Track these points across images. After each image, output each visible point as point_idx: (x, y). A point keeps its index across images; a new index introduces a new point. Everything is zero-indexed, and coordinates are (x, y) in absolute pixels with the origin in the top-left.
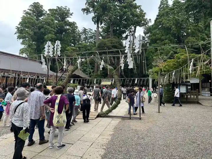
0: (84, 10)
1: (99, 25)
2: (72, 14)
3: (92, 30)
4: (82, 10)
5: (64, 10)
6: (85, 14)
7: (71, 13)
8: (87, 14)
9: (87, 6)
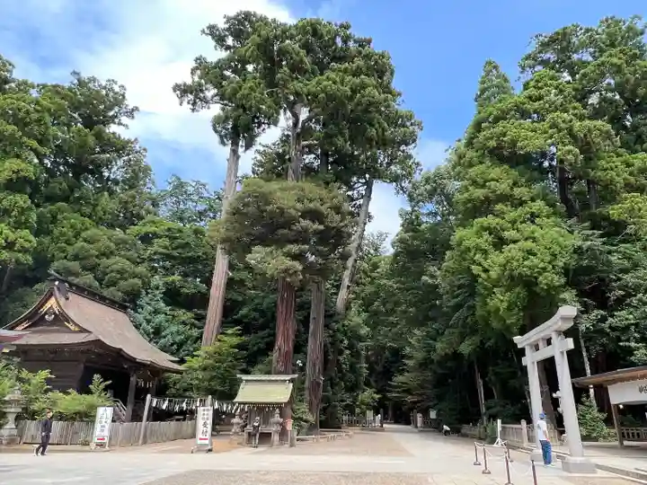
0: (183, 90)
1: (241, 150)
2: (135, 113)
3: (204, 185)
4: (175, 91)
5: (104, 92)
6: (187, 107)
7: (130, 107)
8: (193, 110)
9: (196, 79)
